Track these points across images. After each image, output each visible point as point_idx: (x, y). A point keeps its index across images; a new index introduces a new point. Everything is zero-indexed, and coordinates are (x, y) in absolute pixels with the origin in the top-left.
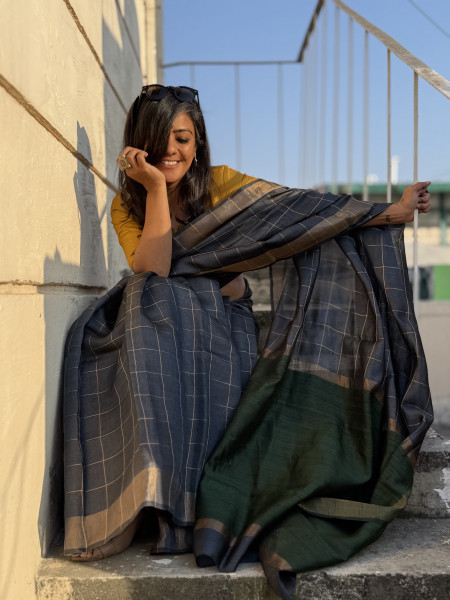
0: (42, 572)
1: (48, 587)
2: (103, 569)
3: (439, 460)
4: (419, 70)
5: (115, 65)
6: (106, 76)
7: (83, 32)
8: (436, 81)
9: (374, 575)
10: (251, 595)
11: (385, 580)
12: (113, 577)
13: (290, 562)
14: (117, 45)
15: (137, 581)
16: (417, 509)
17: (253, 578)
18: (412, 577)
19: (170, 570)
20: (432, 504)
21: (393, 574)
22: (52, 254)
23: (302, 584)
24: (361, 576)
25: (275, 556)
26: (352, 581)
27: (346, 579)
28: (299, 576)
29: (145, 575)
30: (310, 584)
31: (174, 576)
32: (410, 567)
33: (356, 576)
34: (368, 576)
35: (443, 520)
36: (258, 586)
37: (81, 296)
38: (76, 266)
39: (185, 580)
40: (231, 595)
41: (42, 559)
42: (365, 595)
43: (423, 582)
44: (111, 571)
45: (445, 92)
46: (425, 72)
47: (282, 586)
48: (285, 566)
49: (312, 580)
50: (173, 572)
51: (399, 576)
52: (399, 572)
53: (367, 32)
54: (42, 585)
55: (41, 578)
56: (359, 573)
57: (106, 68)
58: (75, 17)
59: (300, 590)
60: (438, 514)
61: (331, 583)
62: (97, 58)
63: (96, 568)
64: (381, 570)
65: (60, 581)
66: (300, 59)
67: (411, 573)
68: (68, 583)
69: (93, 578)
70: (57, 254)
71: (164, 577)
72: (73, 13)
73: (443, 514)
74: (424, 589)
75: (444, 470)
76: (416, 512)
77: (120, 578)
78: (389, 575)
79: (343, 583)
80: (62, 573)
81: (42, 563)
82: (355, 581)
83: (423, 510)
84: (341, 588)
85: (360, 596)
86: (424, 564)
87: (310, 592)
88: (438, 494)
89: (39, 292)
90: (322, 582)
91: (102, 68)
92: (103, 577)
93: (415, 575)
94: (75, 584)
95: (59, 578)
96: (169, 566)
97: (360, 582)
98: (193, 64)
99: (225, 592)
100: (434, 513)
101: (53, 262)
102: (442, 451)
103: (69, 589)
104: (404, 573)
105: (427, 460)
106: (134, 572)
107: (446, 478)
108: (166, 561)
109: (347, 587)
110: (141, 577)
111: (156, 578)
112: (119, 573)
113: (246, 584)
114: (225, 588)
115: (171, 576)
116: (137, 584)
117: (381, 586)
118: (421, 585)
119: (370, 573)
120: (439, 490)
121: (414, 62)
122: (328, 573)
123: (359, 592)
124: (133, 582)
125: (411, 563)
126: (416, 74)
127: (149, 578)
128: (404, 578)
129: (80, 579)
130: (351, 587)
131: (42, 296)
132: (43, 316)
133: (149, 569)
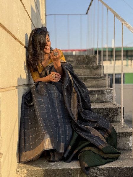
0: (18, 167)
1: (20, 171)
2: (35, 166)
3: (129, 134)
4: (123, 23)
5: (34, 18)
6: (32, 22)
7: (26, 10)
8: (129, 27)
9: (111, 167)
10: (77, 173)
11: (114, 169)
12: (38, 168)
13: (88, 164)
14: (35, 12)
15: (45, 169)
16: (122, 148)
17: (77, 169)
18: (122, 168)
19: (54, 166)
20: (127, 146)
21: (117, 167)
22: (19, 77)
23: (91, 170)
24: (108, 168)
25: (84, 163)
26: (105, 169)
27: (103, 168)
28: (90, 168)
29: (47, 168)
30: (93, 170)
31: (56, 168)
32: (121, 165)
33: (106, 168)
34: (109, 168)
35: (130, 151)
36: (79, 171)
37: (27, 88)
38: (25, 79)
39: (58, 169)
40: (71, 173)
41: (18, 164)
42: (109, 173)
43: (125, 169)
44: (38, 167)
45: (132, 31)
46: (125, 23)
47: (86, 171)
48: (86, 165)
49: (94, 169)
50: (55, 167)
51: (118, 168)
52: (118, 166)
53: (108, 9)
54: (18, 171)
55: (18, 169)
56: (107, 167)
57: (32, 20)
58: (24, 6)
59: (91, 172)
60: (128, 149)
61: (99, 170)
62: (30, 17)
63: (33, 166)
64: (113, 166)
65: (23, 170)
66: (87, 13)
67: (122, 167)
68: (26, 171)
69: (33, 169)
70: (21, 77)
71: (53, 168)
72: (23, 5)
73: (130, 149)
74: (125, 171)
75: (130, 137)
76: (122, 149)
77: (40, 169)
78: (115, 167)
79: (103, 170)
80: (24, 168)
81: (18, 165)
82: (106, 169)
83: (124, 148)
84: (102, 171)
85: (107, 173)
86: (125, 164)
87: (93, 172)
88: (128, 144)
89: (16, 88)
90: (97, 169)
91: (31, 20)
92: (36, 169)
93: (123, 167)
94: (28, 171)
95: (23, 169)
96: (54, 165)
97: (107, 169)
98: (55, 15)
99: (70, 172)
100: (127, 149)
101: (20, 79)
102: (130, 131)
103: (26, 172)
104: (120, 167)
105: (125, 134)
106: (44, 167)
107: (131, 139)
108: (53, 164)
109: (104, 171)
110: (46, 168)
111: (50, 169)
112: (40, 167)
113: (75, 170)
114: (70, 171)
115: (55, 168)
116: (45, 170)
117: (113, 170)
118: (124, 170)
119: (110, 167)
120: (129, 143)
121: (122, 20)
122: (98, 167)
123: (107, 172)
124: (44, 170)
125: (121, 164)
126: (123, 24)
127: (49, 169)
128: (120, 168)
129: (29, 169)
130: (105, 171)
131: (17, 89)
132: (17, 95)
133: (48, 166)
